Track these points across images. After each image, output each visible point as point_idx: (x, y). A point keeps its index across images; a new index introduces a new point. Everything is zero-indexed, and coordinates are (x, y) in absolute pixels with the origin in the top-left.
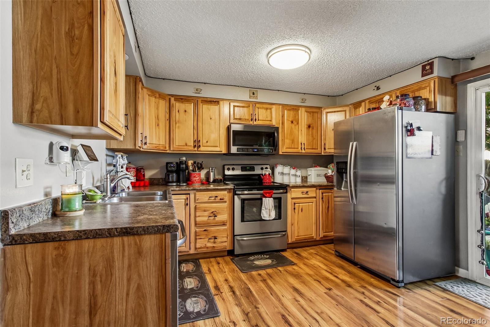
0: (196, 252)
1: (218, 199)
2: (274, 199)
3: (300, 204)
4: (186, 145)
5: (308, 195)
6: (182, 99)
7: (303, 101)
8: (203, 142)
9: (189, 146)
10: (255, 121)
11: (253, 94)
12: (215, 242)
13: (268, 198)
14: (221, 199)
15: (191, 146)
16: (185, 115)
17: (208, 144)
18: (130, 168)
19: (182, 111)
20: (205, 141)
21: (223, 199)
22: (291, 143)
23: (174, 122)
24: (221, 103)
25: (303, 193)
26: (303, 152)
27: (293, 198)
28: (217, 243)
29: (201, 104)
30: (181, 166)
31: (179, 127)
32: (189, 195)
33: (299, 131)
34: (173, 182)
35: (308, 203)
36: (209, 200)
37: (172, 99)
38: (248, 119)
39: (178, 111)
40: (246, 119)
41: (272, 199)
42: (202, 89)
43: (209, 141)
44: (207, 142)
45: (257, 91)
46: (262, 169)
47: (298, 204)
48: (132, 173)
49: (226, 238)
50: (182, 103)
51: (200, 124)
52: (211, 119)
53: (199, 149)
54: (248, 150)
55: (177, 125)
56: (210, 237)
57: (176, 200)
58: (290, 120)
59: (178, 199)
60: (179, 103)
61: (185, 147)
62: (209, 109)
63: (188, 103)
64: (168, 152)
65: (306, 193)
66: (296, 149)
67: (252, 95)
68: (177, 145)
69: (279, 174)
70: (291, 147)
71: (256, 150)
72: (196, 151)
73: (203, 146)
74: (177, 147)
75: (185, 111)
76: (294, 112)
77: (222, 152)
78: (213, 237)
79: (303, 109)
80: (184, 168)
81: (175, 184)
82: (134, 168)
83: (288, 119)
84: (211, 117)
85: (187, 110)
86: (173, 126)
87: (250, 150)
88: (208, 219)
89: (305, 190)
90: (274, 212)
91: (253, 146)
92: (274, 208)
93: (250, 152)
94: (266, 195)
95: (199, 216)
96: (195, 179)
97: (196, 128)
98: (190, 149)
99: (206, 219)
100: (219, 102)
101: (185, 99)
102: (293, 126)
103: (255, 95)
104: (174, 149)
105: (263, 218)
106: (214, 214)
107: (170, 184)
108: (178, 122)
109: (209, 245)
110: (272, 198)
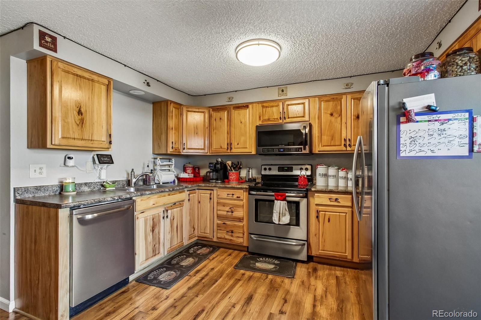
0: (218, 241)
1: (235, 197)
2: (287, 203)
3: (326, 213)
4: (221, 147)
5: (339, 202)
6: (218, 109)
7: (347, 87)
8: (234, 144)
9: (223, 148)
10: (285, 119)
11: (283, 91)
12: (232, 236)
13: (280, 201)
14: (237, 197)
15: (225, 148)
16: (221, 122)
17: (239, 146)
18: (188, 167)
19: (218, 119)
20: (236, 144)
21: (239, 197)
22: (330, 140)
23: (212, 129)
24: (250, 106)
25: (331, 200)
26: (347, 150)
27: (317, 205)
28: (234, 237)
29: (233, 110)
30: (217, 166)
31: (215, 133)
32: (213, 191)
33: (341, 124)
34: (213, 179)
35: (339, 213)
36: (227, 196)
37: (211, 110)
38: (277, 118)
39: (215, 120)
40: (274, 119)
41: (286, 202)
42: (233, 97)
43: (239, 143)
44: (238, 144)
45: (287, 87)
46: (301, 169)
47: (324, 213)
48: (189, 171)
49: (242, 234)
50: (218, 112)
51: (232, 129)
52: (241, 122)
53: (232, 151)
54: (273, 150)
55: (214, 131)
56: (228, 230)
57: (203, 194)
58: (329, 112)
59: (205, 194)
60: (216, 112)
61: (221, 149)
62: (239, 114)
63: (222, 112)
64: (208, 154)
65: (335, 201)
66: (337, 147)
67: (281, 92)
68: (214, 148)
69: (320, 176)
70: (329, 145)
71: (282, 150)
72: (229, 153)
73: (235, 148)
74: (215, 150)
75: (221, 119)
76: (335, 103)
77: (251, 153)
78: (230, 230)
79: (349, 97)
80: (220, 168)
81: (214, 181)
82: (191, 167)
83: (326, 112)
84: (241, 121)
85: (222, 118)
86: (211, 133)
87: (275, 150)
88: (227, 214)
89: (334, 196)
90: (289, 217)
91: (279, 146)
92: (288, 212)
93: (275, 152)
94: (278, 197)
95: (220, 210)
96: (231, 177)
97: (229, 133)
98: (224, 151)
99: (225, 213)
100: (248, 106)
101: (220, 108)
102: (333, 119)
103: (285, 92)
104: (213, 152)
105: (274, 221)
106: (232, 210)
107: (211, 181)
108: (215, 128)
109: (227, 237)
110: (284, 202)
